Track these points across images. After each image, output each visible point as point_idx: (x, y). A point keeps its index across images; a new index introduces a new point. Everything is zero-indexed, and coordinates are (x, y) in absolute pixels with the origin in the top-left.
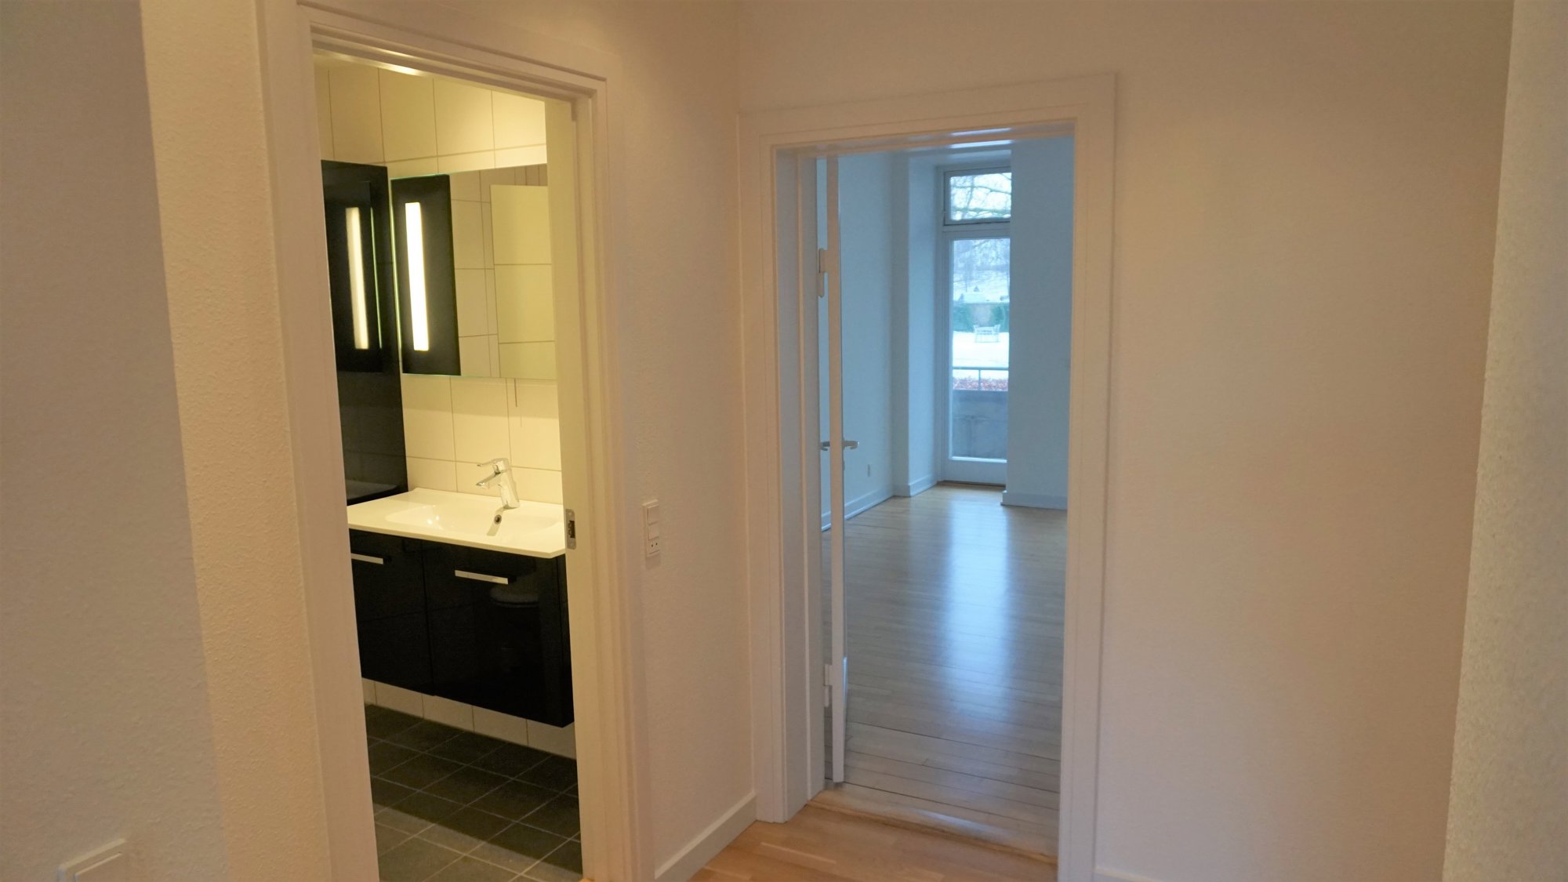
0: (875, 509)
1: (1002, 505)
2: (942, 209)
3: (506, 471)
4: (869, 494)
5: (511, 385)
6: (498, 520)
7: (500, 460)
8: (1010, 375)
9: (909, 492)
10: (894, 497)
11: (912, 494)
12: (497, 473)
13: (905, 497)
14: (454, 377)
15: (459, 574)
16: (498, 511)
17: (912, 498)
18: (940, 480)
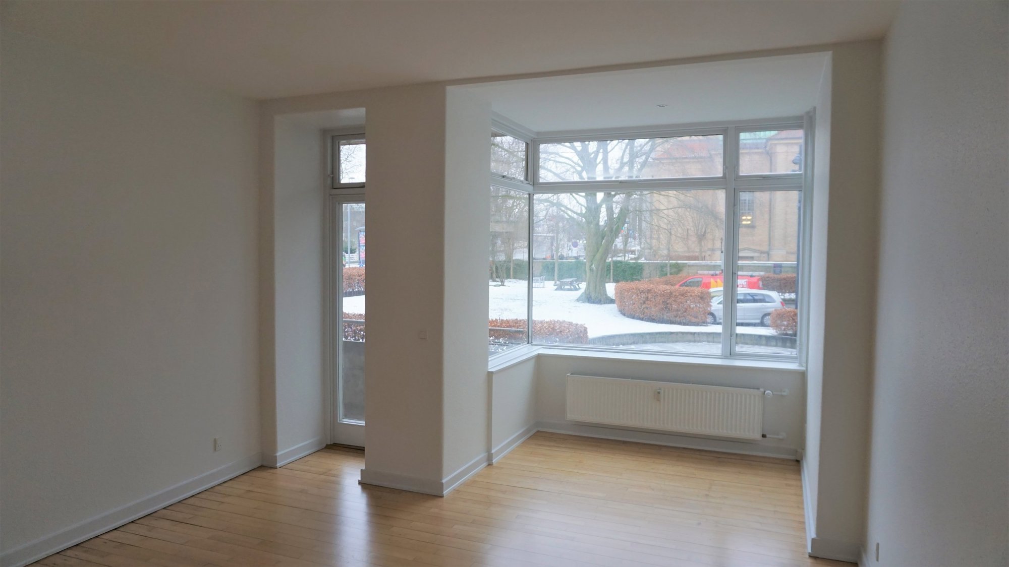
1: (360, 483)
9: (276, 463)
10: (262, 467)
11: (278, 465)
13: (271, 468)
17: (279, 469)
18: (329, 443)
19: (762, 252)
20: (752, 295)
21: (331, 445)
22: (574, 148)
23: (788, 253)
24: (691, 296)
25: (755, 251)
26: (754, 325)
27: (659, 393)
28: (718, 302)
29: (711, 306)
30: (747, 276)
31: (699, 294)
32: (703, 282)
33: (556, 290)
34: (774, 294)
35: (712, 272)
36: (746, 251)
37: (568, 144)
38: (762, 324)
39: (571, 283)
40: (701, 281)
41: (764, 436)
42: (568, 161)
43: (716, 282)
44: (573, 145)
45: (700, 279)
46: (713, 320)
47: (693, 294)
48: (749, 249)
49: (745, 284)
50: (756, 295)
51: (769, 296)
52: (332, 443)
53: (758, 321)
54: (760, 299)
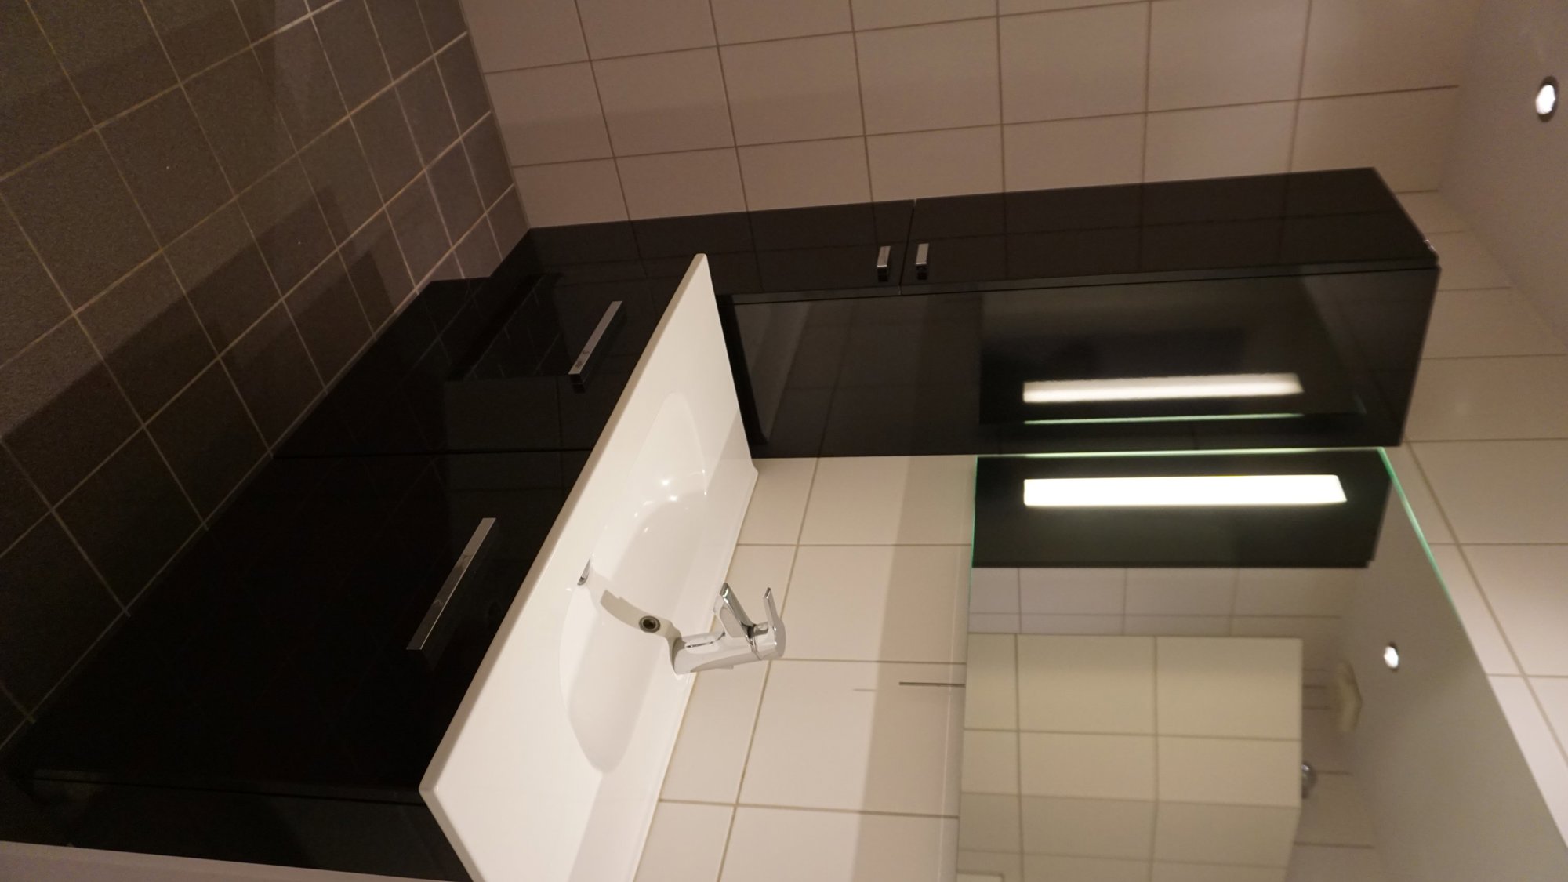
3: (755, 651)
5: (950, 674)
6: (649, 625)
7: (781, 637)
12: (750, 631)
14: (966, 554)
15: (487, 525)
16: (671, 625)
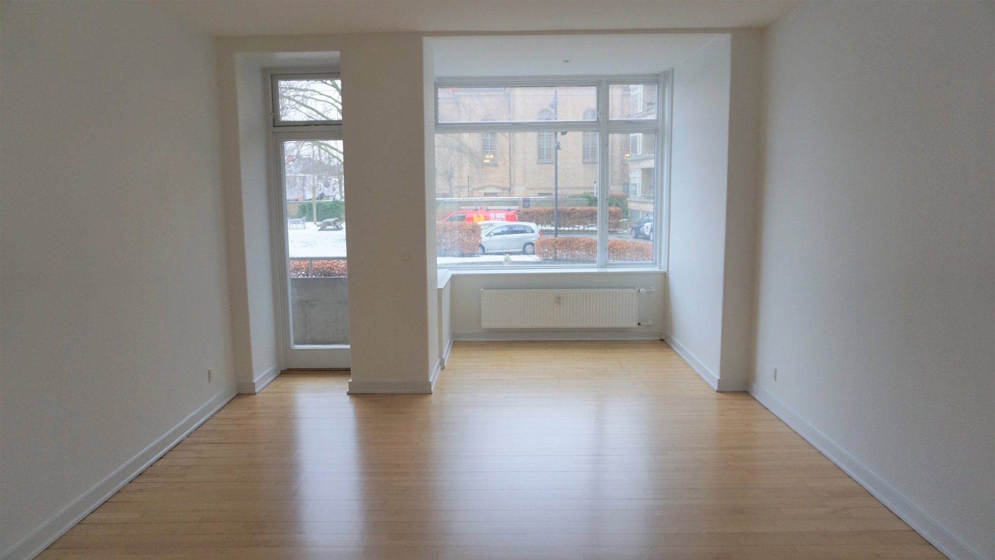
0: (218, 415)
1: (348, 394)
2: (271, 110)
4: (212, 399)
8: (348, 263)
9: (254, 389)
10: (239, 395)
11: (257, 390)
13: (250, 394)
17: (258, 395)
18: (284, 370)
19: (504, 189)
20: (510, 227)
21: (285, 370)
22: (335, 86)
23: (527, 188)
24: (464, 229)
25: (498, 188)
26: (519, 253)
27: (560, 298)
28: (486, 234)
29: (481, 238)
30: (505, 210)
31: (471, 227)
32: (467, 217)
33: (319, 230)
34: (533, 225)
35: (474, 207)
36: (490, 188)
37: (329, 82)
38: (524, 252)
39: (334, 223)
40: (465, 216)
41: (639, 324)
42: (330, 100)
43: (478, 216)
44: (335, 82)
45: (464, 214)
46: (482, 251)
47: (466, 228)
48: (492, 186)
49: (504, 217)
50: (515, 226)
51: (529, 227)
52: (286, 369)
53: (521, 250)
54: (521, 231)
